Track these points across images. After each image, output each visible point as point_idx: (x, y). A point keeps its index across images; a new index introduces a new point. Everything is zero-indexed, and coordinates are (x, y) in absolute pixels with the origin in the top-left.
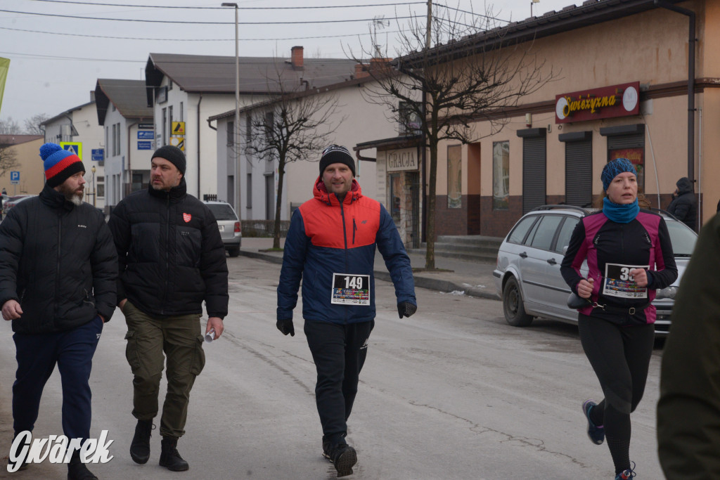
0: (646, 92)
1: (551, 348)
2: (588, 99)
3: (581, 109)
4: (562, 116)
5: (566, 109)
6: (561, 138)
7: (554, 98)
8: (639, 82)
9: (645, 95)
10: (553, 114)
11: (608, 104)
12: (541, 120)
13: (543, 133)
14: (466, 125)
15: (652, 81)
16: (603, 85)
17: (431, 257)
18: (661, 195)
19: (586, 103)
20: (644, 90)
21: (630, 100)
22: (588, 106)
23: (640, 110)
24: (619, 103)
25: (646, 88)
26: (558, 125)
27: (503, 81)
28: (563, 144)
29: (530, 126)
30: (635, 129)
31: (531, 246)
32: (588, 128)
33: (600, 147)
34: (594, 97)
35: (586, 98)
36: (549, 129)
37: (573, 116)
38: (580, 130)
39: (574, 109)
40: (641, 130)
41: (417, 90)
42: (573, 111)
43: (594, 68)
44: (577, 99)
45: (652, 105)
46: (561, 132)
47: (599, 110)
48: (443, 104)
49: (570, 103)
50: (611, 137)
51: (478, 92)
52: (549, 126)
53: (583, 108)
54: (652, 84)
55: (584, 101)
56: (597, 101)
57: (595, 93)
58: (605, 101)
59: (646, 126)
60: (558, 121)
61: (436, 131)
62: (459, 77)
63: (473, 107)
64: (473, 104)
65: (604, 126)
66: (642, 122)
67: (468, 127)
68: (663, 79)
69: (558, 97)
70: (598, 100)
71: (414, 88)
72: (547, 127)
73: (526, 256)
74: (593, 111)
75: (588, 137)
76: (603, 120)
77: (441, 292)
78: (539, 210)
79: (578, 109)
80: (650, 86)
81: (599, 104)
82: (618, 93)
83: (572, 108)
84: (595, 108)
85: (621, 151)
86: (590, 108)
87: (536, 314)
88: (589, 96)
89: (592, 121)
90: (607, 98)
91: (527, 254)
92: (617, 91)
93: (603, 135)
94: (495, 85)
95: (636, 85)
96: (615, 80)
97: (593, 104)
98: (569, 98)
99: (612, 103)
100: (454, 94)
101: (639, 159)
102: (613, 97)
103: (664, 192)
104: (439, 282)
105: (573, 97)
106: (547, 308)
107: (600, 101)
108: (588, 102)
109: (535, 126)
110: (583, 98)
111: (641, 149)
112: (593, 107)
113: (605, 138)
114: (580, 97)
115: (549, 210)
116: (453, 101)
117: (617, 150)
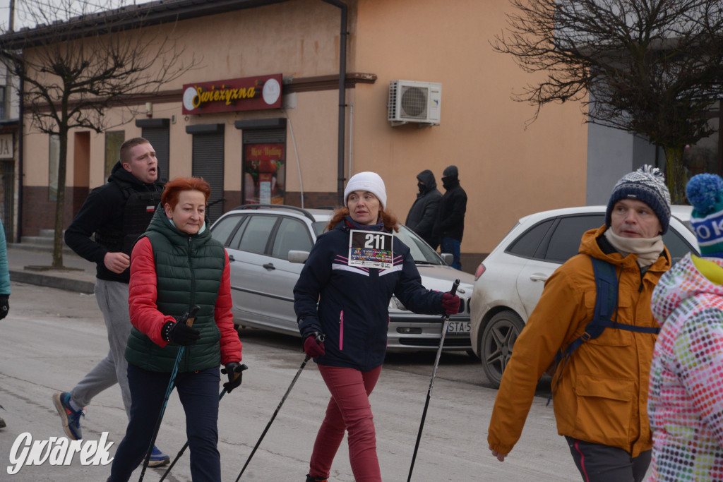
0: (289, 85)
1: (289, 364)
2: (223, 90)
3: (214, 99)
4: (190, 106)
5: (196, 99)
6: (189, 130)
7: (181, 87)
8: (281, 75)
9: (287, 87)
10: (179, 104)
11: (247, 97)
12: (162, 111)
13: (165, 124)
14: (99, 112)
15: (295, 73)
16: (239, 76)
17: (59, 254)
18: (305, 193)
19: (220, 95)
20: (287, 83)
21: (271, 93)
22: (223, 97)
23: (282, 104)
24: (259, 95)
25: (289, 81)
26: (184, 116)
27: (141, 67)
28: (190, 136)
29: (150, 116)
30: (277, 123)
31: (238, 248)
32: (220, 121)
33: (233, 142)
34: (229, 88)
35: (220, 89)
36: (173, 120)
37: (203, 108)
38: (211, 122)
39: (206, 100)
40: (282, 126)
41: (46, 73)
42: (204, 102)
43: (228, 57)
44: (209, 90)
45: (294, 98)
46: (188, 123)
47: (234, 102)
48: (75, 89)
49: (201, 94)
50: (246, 130)
51: (114, 77)
52: (173, 117)
53: (216, 99)
54: (296, 77)
55: (217, 92)
56: (233, 93)
57: (230, 84)
58: (243, 92)
59: (289, 121)
60: (185, 111)
61: (66, 117)
62: (91, 60)
63: (109, 93)
64: (109, 91)
65: (239, 118)
66: (283, 116)
67: (103, 115)
68: (308, 72)
69: (186, 87)
70: (235, 91)
71: (43, 70)
72: (170, 117)
73: (234, 260)
74: (228, 103)
75: (220, 130)
76: (237, 112)
77: (82, 294)
78: (243, 209)
79: (211, 100)
80: (294, 80)
81: (235, 96)
82: (258, 85)
83: (204, 98)
84: (231, 100)
85: (259, 145)
86: (225, 100)
87: (245, 324)
88: (223, 87)
89: (226, 113)
90: (245, 90)
91: (234, 258)
92: (256, 82)
93: (238, 128)
94: (133, 71)
95: (279, 78)
96: (253, 71)
97: (228, 95)
98: (200, 88)
99: (252, 95)
100: (84, 80)
101: (279, 154)
102: (253, 89)
103: (308, 190)
104: (76, 282)
105: (204, 87)
106: (262, 318)
107: (237, 93)
108: (222, 93)
109: (156, 116)
110: (216, 89)
111: (282, 145)
112: (228, 98)
113: (240, 132)
114: (213, 88)
115: (256, 209)
116: (86, 86)
117: (254, 145)
